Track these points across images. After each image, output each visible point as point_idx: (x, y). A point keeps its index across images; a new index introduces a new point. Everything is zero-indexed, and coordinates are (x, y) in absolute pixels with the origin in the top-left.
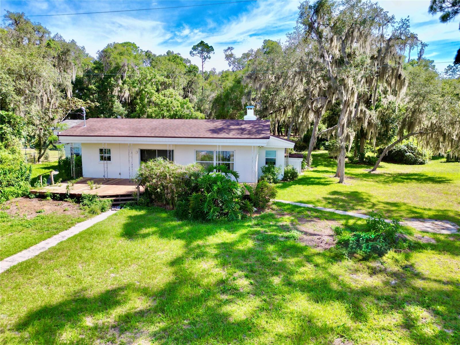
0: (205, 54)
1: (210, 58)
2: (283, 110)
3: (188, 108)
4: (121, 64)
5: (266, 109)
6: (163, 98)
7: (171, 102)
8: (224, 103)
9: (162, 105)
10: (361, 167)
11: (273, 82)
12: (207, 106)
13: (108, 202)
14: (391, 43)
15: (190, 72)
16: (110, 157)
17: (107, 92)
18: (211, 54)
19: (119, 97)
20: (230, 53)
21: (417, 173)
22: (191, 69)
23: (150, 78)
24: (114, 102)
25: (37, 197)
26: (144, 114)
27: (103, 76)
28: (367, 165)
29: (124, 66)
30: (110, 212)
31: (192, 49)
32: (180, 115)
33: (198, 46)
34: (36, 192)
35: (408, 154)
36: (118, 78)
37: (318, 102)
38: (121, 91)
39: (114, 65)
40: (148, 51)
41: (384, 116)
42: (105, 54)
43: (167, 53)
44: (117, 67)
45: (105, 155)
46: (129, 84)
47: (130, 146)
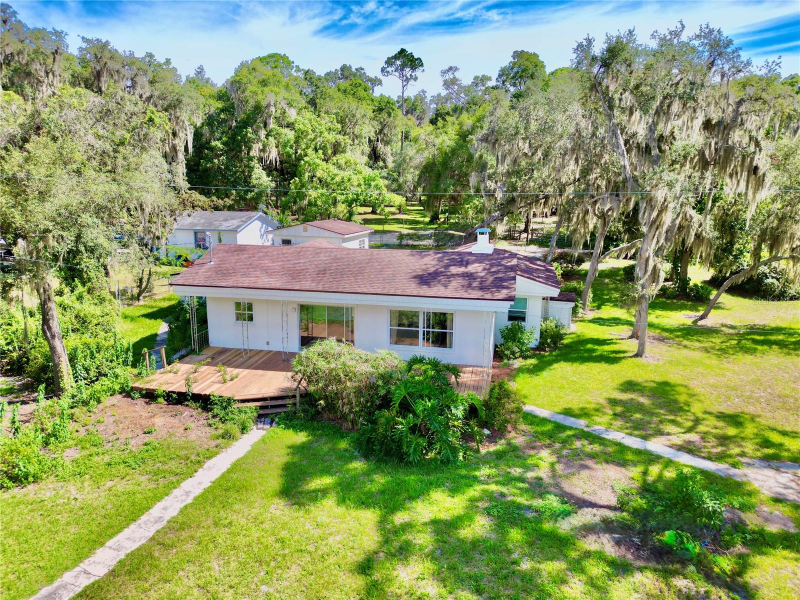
0: (408, 71)
1: (416, 79)
2: (543, 201)
3: (377, 187)
4: (264, 104)
5: (512, 201)
6: (335, 171)
7: (349, 180)
8: (439, 176)
9: (333, 184)
10: (682, 308)
11: (526, 154)
12: (410, 176)
14: (742, 109)
15: (380, 110)
16: (252, 315)
17: (241, 151)
18: (418, 73)
19: (261, 160)
20: (452, 77)
21: (784, 325)
22: (383, 104)
23: (312, 136)
24: (253, 168)
25: (143, 396)
26: (304, 199)
27: (234, 124)
28: (691, 300)
29: (268, 106)
30: (255, 434)
31: (386, 62)
32: (364, 201)
33: (396, 57)
34: (141, 389)
35: (770, 281)
36: (259, 128)
37: (603, 204)
39: (252, 103)
40: (308, 71)
41: (727, 215)
42: (236, 84)
43: (342, 69)
44: (258, 109)
45: (245, 313)
46: (277, 136)
47: (285, 303)
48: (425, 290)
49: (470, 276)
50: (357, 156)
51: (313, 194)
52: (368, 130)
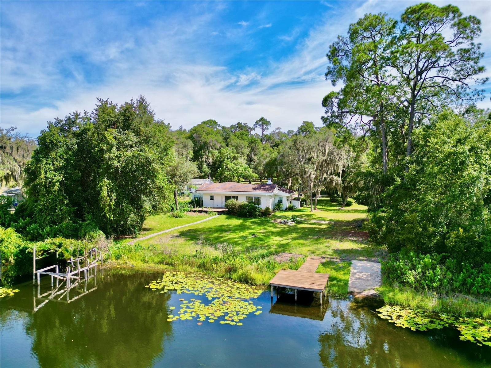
0: (264, 126)
1: (268, 129)
3: (248, 171)
4: (208, 142)
6: (234, 166)
7: (239, 169)
9: (233, 170)
12: (261, 168)
13: (217, 213)
15: (252, 143)
16: (214, 199)
18: (269, 127)
19: (206, 162)
22: (253, 141)
24: (203, 165)
25: (193, 211)
26: (223, 175)
29: (210, 143)
30: (217, 216)
31: (256, 122)
33: (260, 121)
36: (206, 150)
38: (207, 158)
39: (203, 141)
40: (223, 126)
44: (205, 143)
45: (212, 198)
46: (212, 153)
47: (222, 195)
48: (255, 191)
49: (265, 188)
50: (242, 161)
51: (226, 173)
52: (247, 151)
